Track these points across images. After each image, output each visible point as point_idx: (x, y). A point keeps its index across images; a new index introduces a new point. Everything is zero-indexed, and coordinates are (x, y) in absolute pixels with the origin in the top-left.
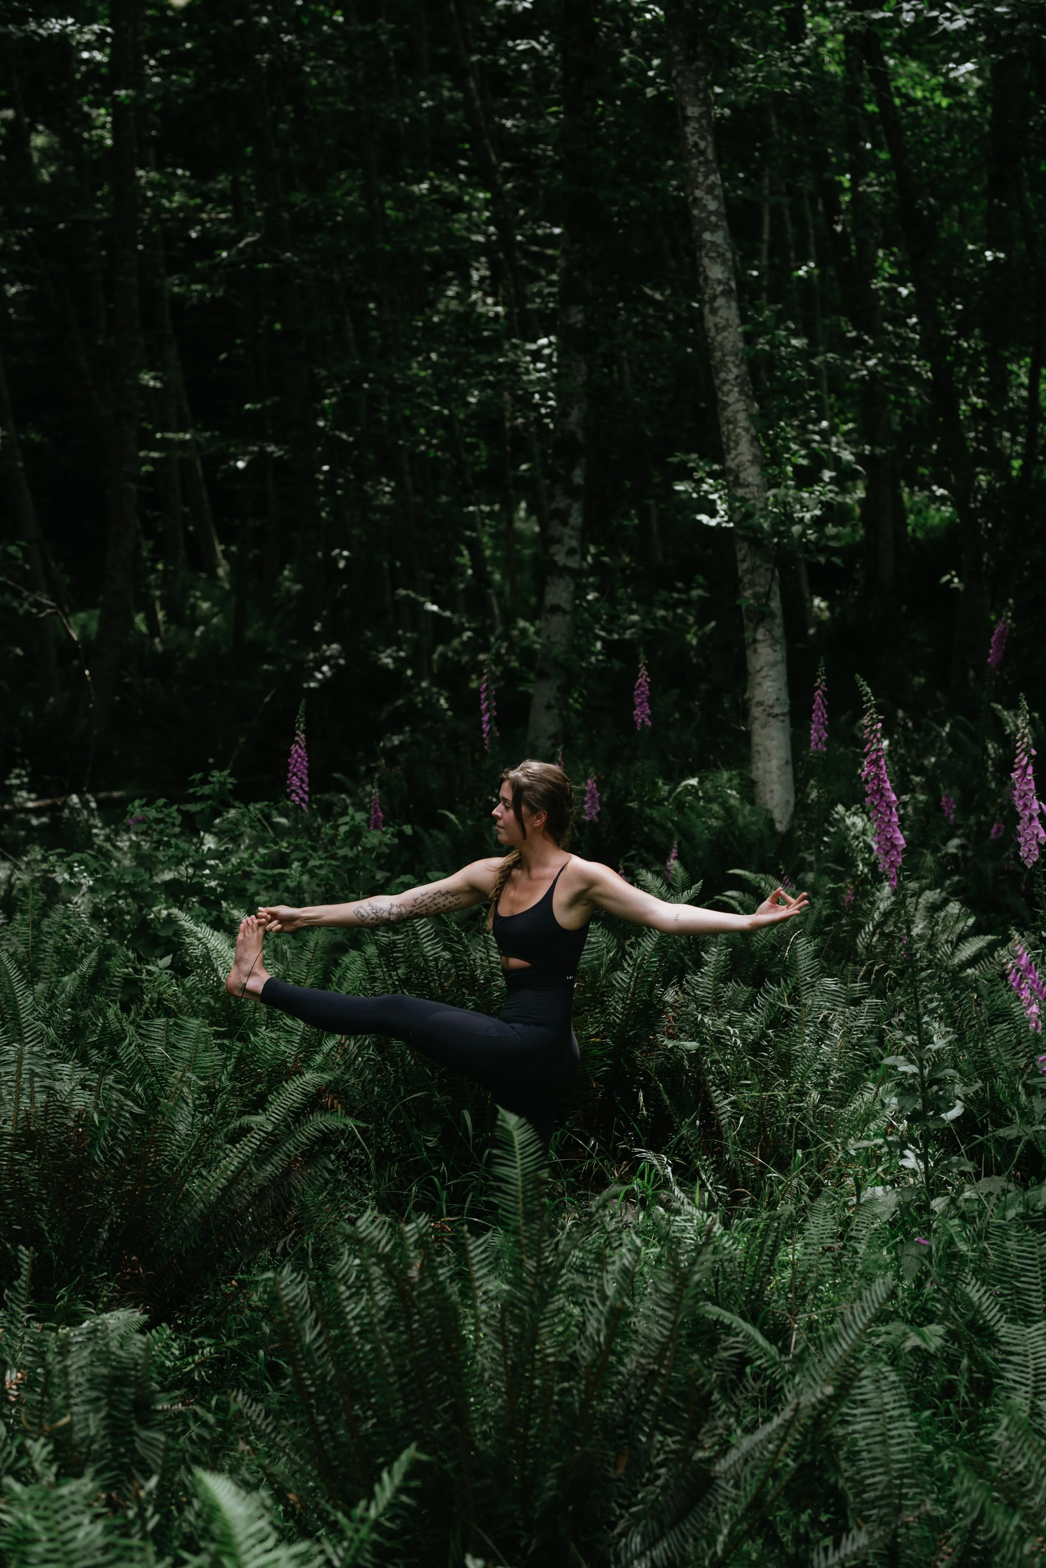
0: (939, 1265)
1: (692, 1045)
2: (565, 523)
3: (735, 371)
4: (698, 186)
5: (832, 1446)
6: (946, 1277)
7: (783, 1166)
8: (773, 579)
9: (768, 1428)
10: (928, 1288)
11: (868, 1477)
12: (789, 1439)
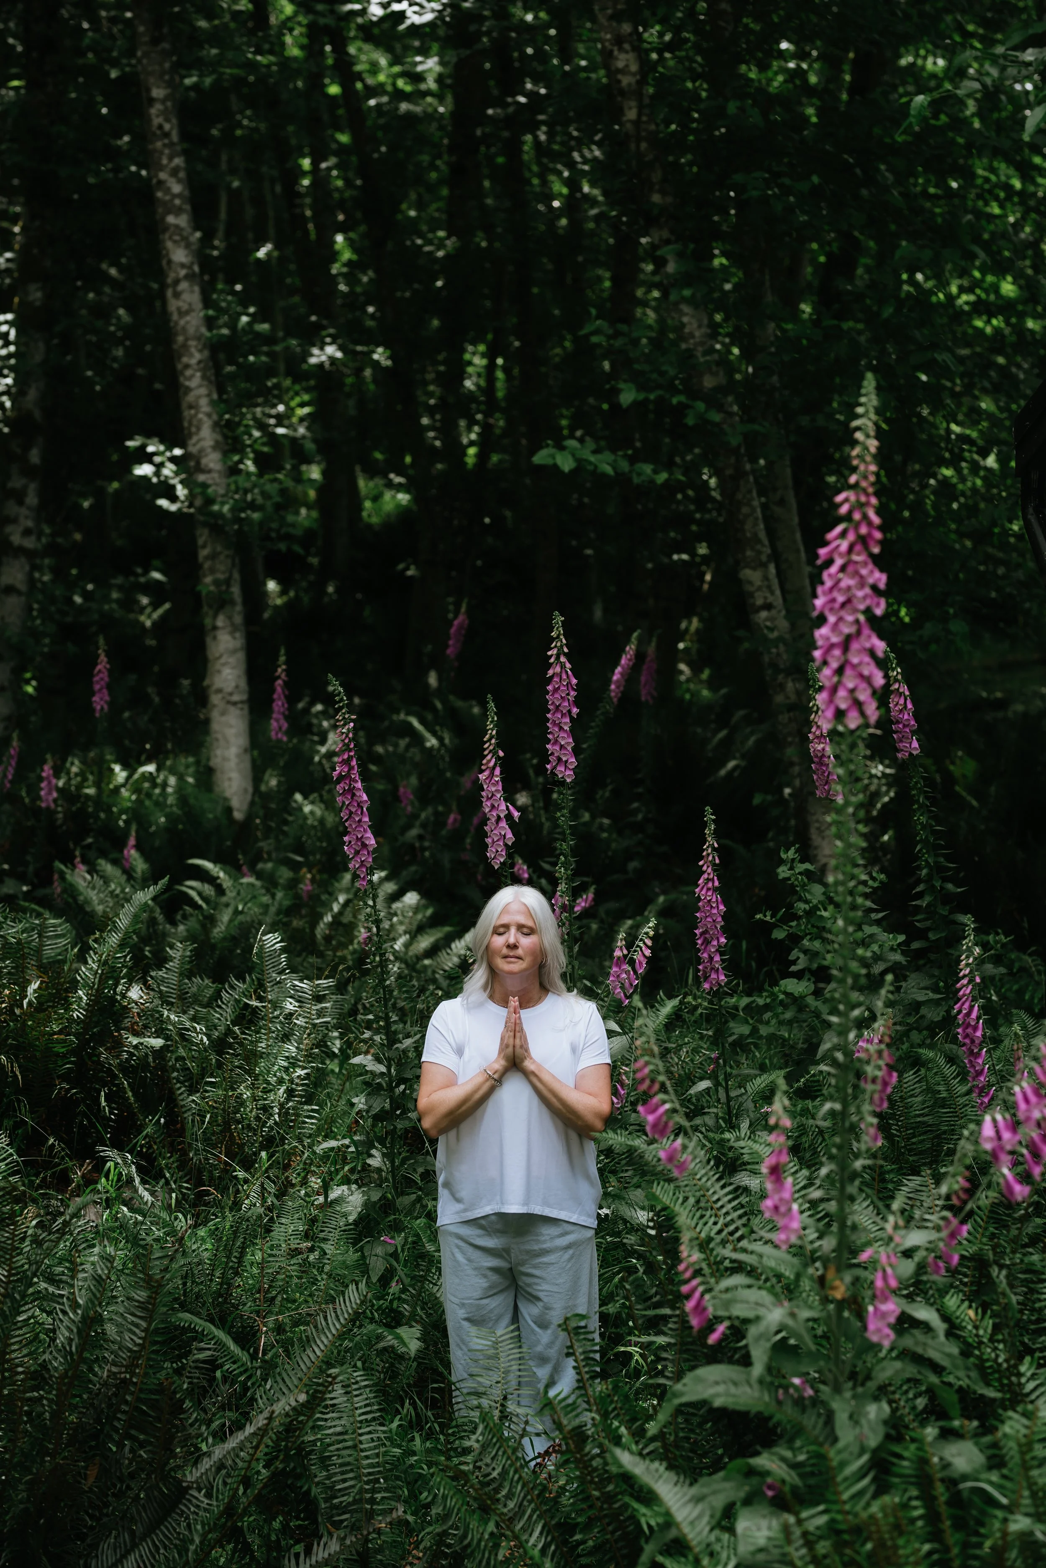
0: (405, 1266)
1: (157, 1043)
2: (21, 503)
3: (198, 356)
4: (162, 168)
5: (302, 1452)
6: (413, 1278)
7: (248, 1164)
8: (233, 565)
9: (241, 1436)
10: (394, 1288)
11: (338, 1482)
12: (262, 1447)
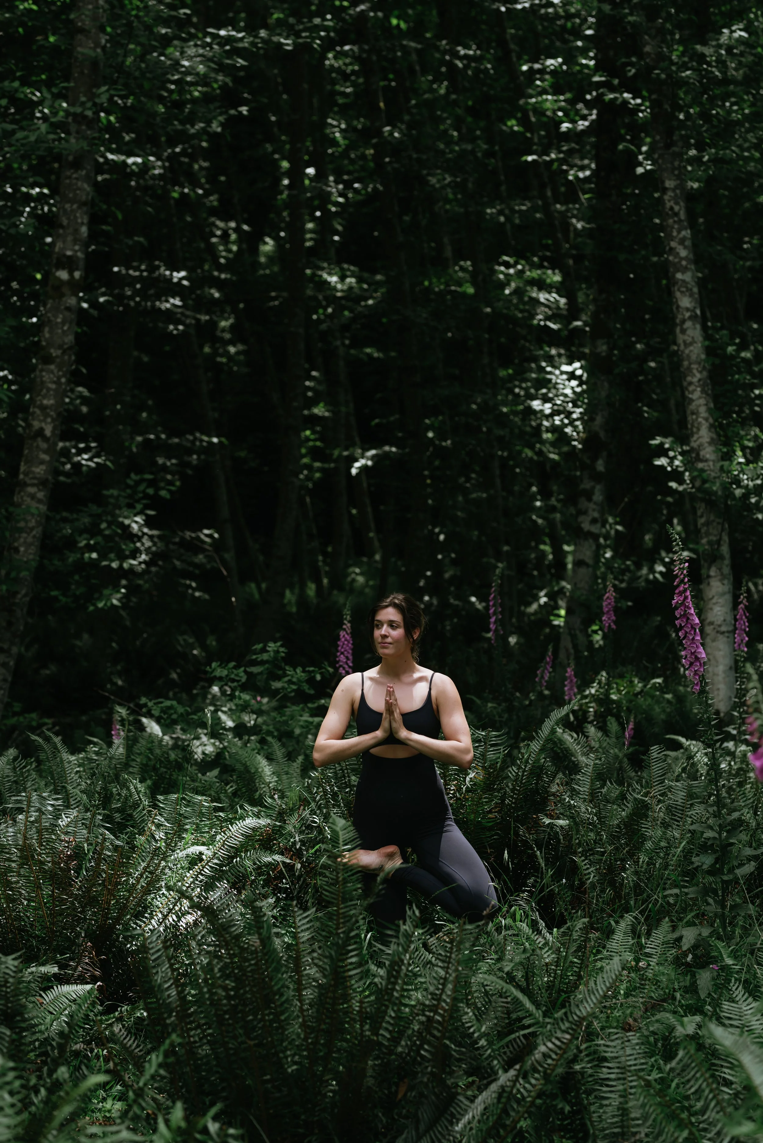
1: (564, 823)
2: (590, 499)
3: (698, 376)
4: (672, 239)
8: (723, 530)
